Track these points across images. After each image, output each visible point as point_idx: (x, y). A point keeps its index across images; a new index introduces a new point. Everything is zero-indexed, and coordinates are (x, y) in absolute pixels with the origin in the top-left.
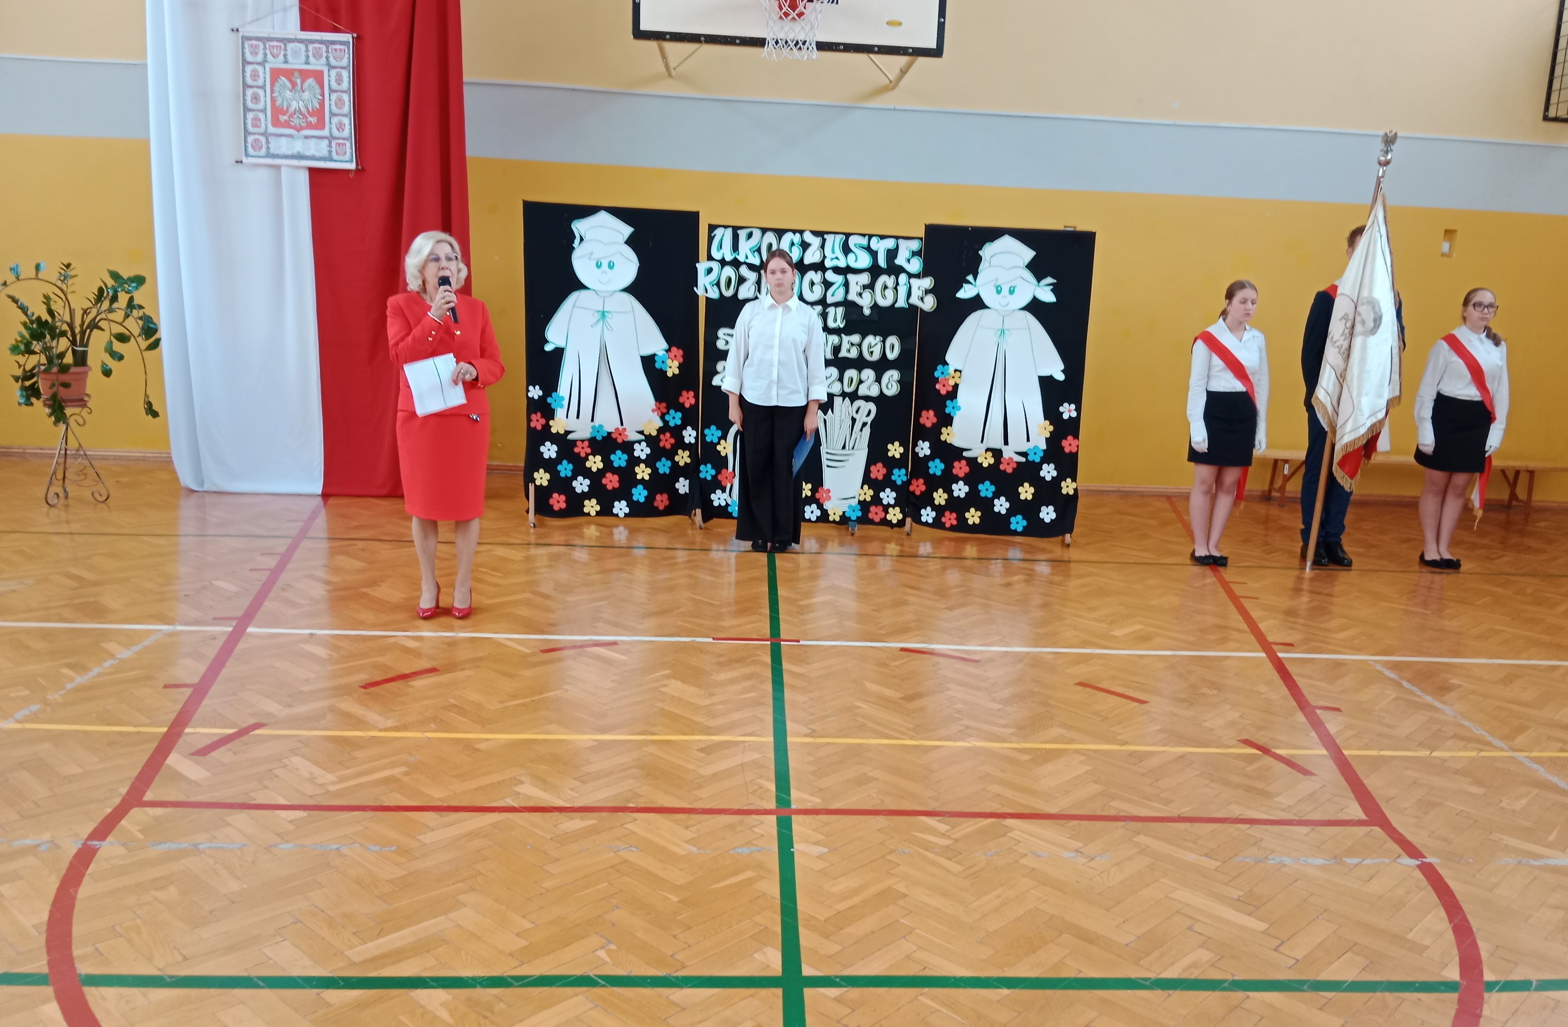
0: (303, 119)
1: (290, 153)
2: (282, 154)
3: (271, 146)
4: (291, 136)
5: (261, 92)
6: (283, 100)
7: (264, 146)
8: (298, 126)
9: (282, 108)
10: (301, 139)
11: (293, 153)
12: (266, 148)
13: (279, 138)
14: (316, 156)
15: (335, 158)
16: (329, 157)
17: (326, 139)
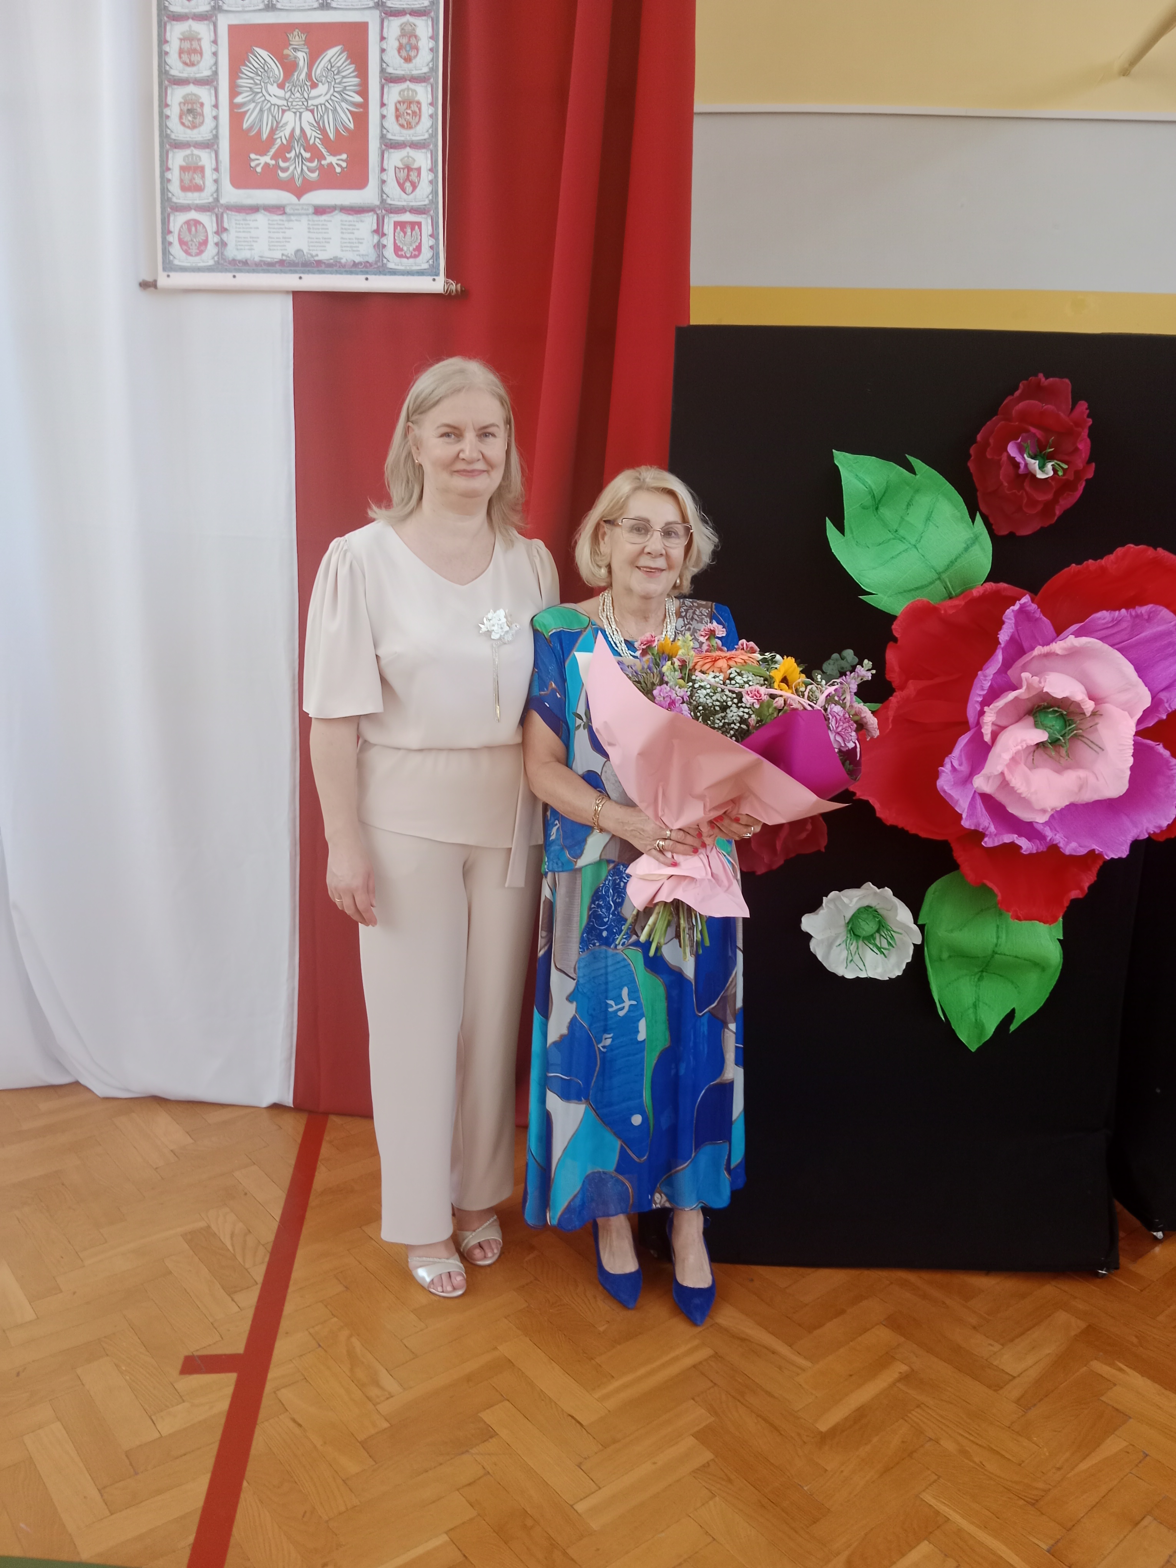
0: (311, 160)
1: (277, 255)
2: (257, 259)
3: (229, 238)
4: (278, 209)
5: (204, 94)
6: (261, 110)
7: (213, 239)
8: (299, 183)
9: (259, 132)
10: (307, 215)
11: (283, 255)
12: (217, 244)
13: (249, 217)
14: (343, 261)
15: (391, 265)
16: (376, 262)
17: (371, 214)
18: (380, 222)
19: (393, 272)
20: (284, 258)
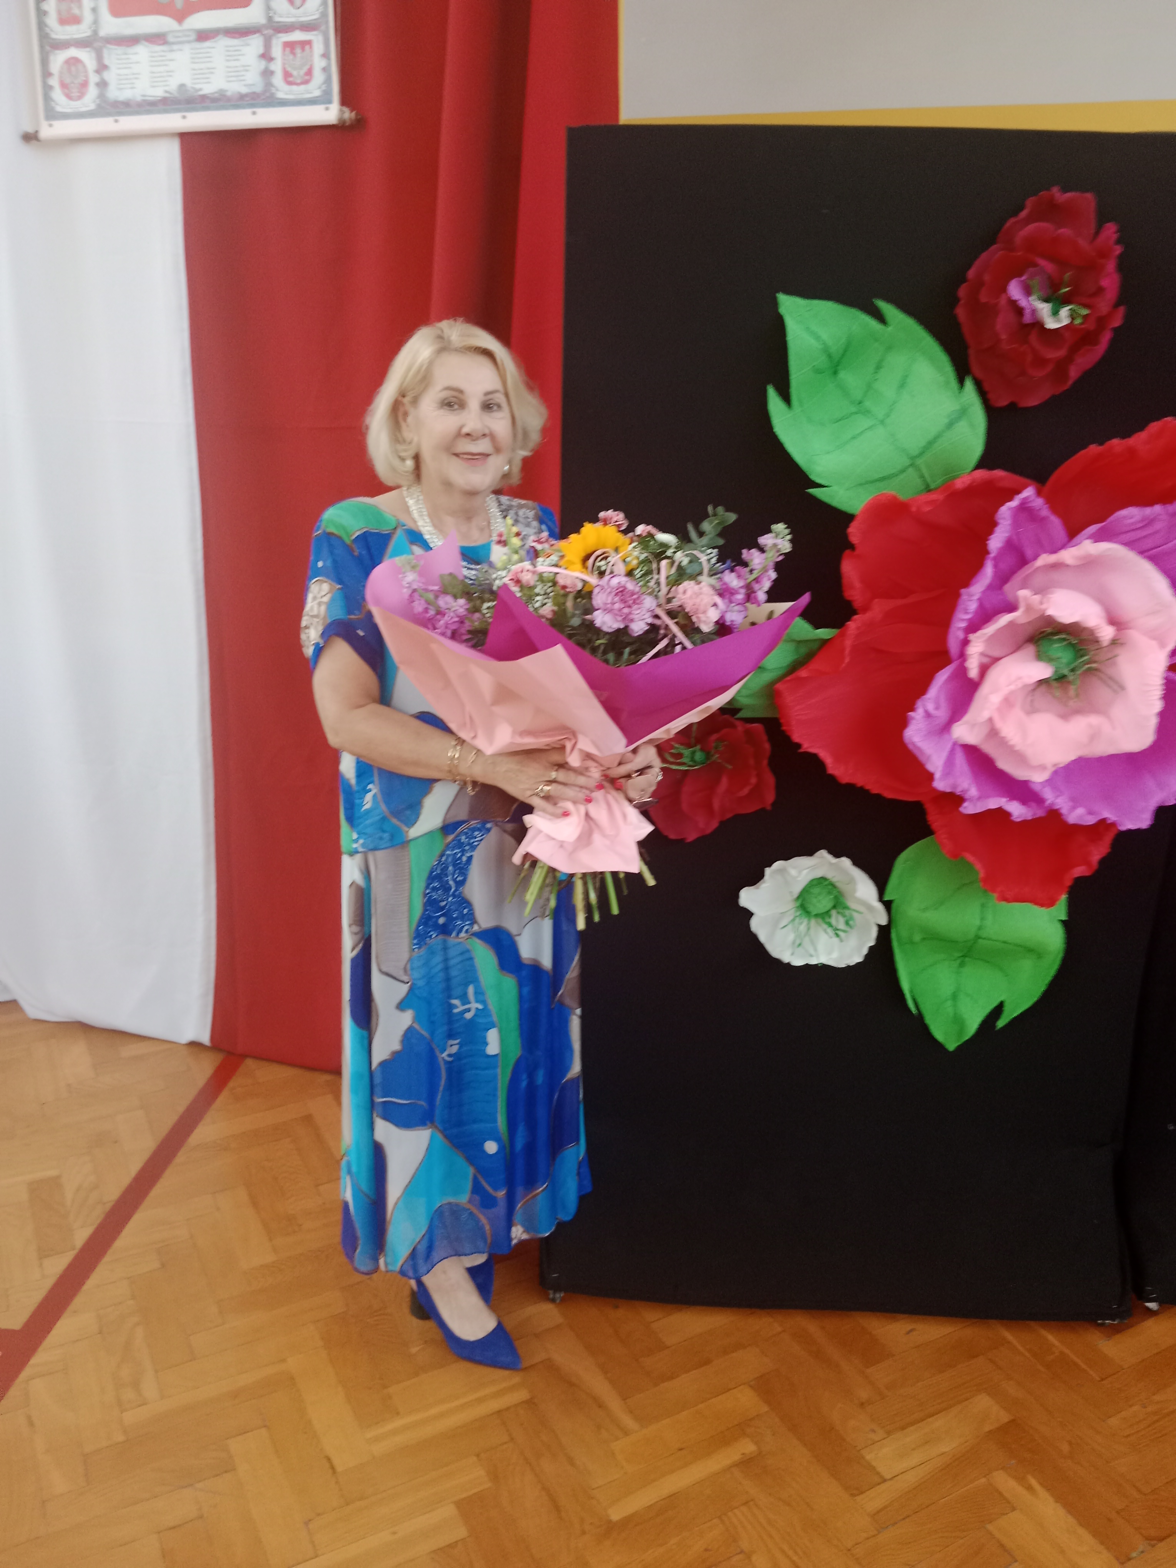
1: (158, 93)
2: (139, 98)
3: (110, 76)
4: (158, 38)
7: (93, 78)
8: (179, 5)
10: (189, 42)
11: (166, 92)
12: (98, 85)
13: (131, 50)
14: (229, 94)
15: (280, 95)
16: (265, 91)
17: (257, 35)
18: (268, 45)
19: (283, 103)
20: (167, 95)
